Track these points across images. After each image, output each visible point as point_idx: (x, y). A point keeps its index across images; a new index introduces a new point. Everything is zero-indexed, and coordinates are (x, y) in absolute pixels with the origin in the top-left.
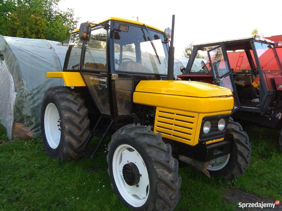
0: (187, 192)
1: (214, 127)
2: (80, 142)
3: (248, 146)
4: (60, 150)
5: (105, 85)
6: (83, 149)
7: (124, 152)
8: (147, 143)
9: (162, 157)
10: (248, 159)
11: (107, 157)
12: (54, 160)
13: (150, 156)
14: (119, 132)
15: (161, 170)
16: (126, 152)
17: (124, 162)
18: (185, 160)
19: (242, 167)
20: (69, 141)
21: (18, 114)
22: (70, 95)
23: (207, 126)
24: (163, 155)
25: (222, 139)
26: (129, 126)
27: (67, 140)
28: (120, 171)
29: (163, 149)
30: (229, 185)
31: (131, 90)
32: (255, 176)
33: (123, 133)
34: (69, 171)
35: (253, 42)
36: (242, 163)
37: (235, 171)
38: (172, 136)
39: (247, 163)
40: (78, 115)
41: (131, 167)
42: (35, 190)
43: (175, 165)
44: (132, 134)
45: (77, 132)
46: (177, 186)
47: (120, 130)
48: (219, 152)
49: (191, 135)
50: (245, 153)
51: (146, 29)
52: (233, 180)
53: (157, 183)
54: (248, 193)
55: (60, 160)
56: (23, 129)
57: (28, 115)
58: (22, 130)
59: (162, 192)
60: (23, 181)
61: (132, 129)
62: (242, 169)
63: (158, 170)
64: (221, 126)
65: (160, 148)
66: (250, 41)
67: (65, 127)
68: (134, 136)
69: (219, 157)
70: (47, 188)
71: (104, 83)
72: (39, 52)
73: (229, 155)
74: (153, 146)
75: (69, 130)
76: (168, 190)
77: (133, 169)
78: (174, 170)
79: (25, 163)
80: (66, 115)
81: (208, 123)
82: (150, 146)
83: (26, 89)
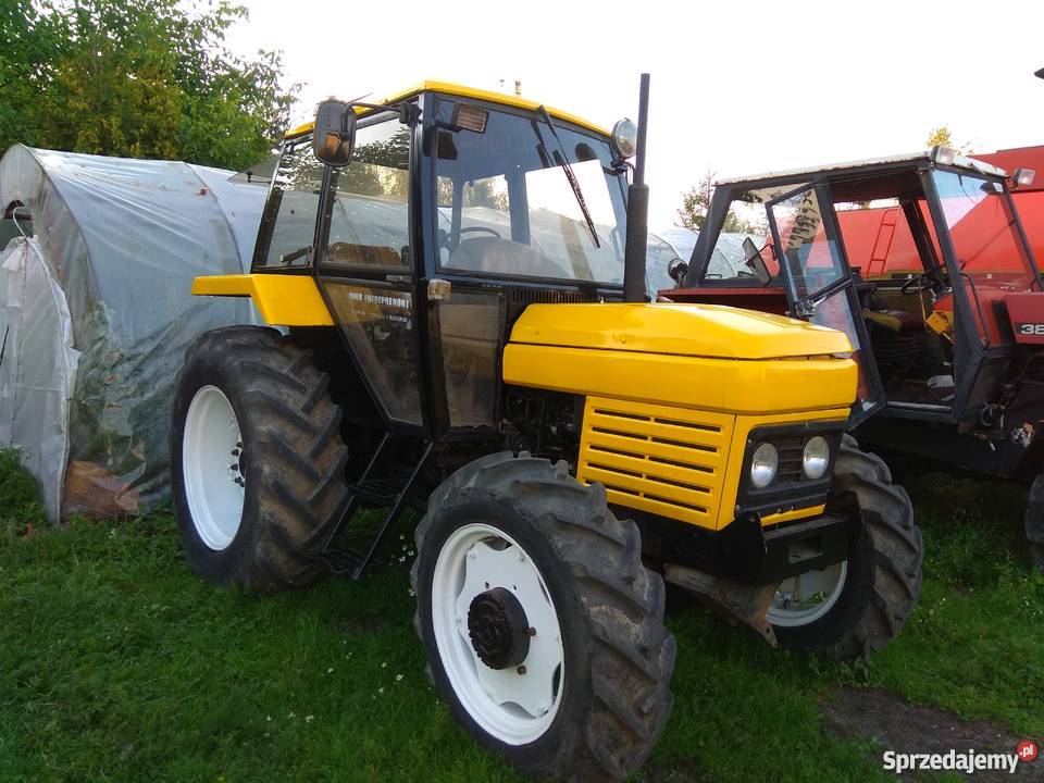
0: (695, 700)
1: (790, 466)
2: (314, 524)
3: (910, 536)
4: (243, 554)
5: (405, 320)
6: (324, 550)
7: (474, 551)
8: (554, 516)
9: (610, 565)
10: (911, 583)
11: (414, 572)
12: (219, 591)
13: (565, 559)
14: (457, 485)
15: (604, 608)
16: (482, 551)
17: (474, 588)
18: (688, 583)
19: (891, 612)
20: (273, 521)
21: (83, 430)
22: (280, 357)
23: (764, 461)
24: (613, 556)
25: (818, 509)
26: (489, 461)
27: (267, 518)
28: (459, 621)
29: (611, 536)
30: (846, 678)
31: (496, 338)
32: (936, 648)
33: (471, 484)
34: (272, 629)
35: (926, 172)
36: (892, 599)
37: (867, 626)
38: (641, 498)
39: (908, 596)
40: (305, 427)
41: (498, 604)
42: (154, 692)
43: (654, 593)
44: (502, 488)
45: (302, 489)
46: (661, 666)
47: (458, 476)
48: (807, 555)
49: (707, 490)
50: (902, 562)
51: (550, 125)
52: (859, 659)
53: (591, 656)
54: (912, 706)
55: (241, 587)
56: (101, 482)
57: (119, 433)
58: (96, 485)
59: (608, 687)
60: (111, 662)
61: (502, 471)
62: (892, 619)
63: (594, 610)
64: (814, 463)
65: (599, 535)
66: (917, 167)
67: (261, 471)
68: (511, 495)
69: (808, 571)
70: (198, 685)
71: (400, 312)
72: (161, 207)
73: (844, 564)
74: (577, 526)
75: (276, 482)
76: (630, 678)
77: (506, 611)
78: (650, 612)
79: (114, 600)
80: (266, 426)
81: (767, 449)
82: (564, 525)
83: (113, 337)
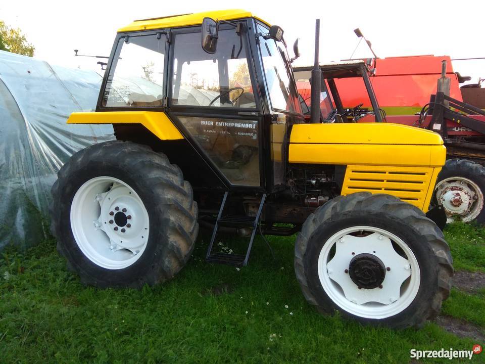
2: (191, 244)
4: (153, 267)
5: (251, 134)
14: (338, 210)
15: (440, 251)
16: (349, 239)
20: (177, 246)
27: (175, 244)
31: (282, 141)
33: (349, 209)
35: (364, 68)
40: (185, 194)
41: (373, 260)
44: (374, 208)
45: (187, 227)
49: (417, 199)
53: (437, 272)
63: (438, 253)
65: (430, 222)
66: (359, 66)
67: (170, 220)
68: (382, 211)
71: (248, 130)
